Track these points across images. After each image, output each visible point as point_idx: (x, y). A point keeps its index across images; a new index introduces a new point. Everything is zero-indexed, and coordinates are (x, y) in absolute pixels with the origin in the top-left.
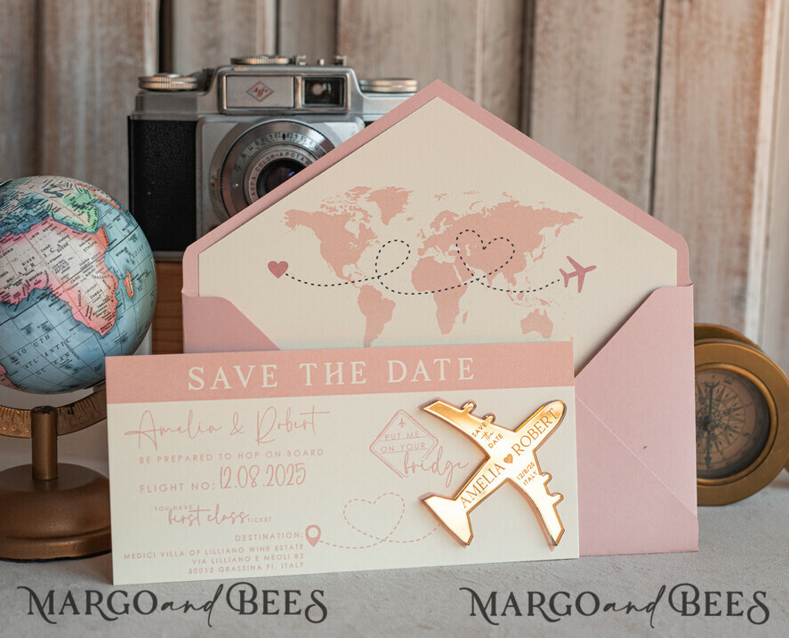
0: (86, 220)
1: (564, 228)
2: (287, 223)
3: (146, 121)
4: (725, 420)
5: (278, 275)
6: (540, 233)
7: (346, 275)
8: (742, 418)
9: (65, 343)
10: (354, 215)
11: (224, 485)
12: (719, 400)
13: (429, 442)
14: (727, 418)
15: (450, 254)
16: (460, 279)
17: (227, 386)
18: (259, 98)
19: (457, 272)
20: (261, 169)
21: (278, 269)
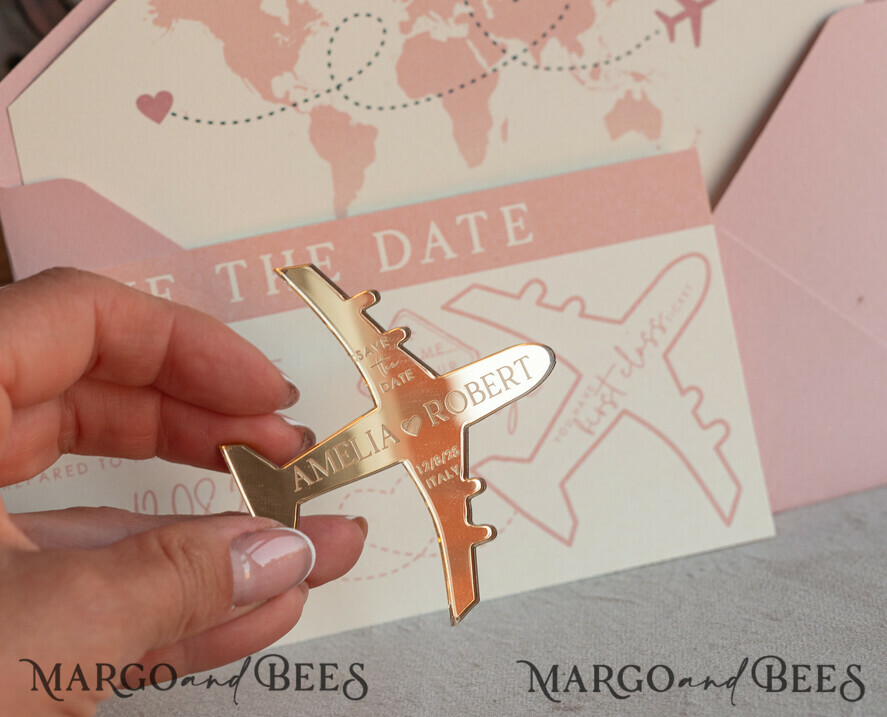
2: (156, 22)
5: (158, 119)
7: (279, 93)
15: (459, 20)
16: (483, 62)
19: (476, 51)
21: (156, 106)
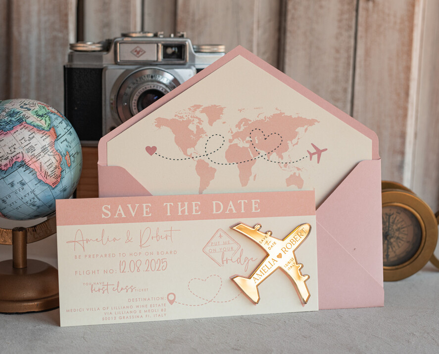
0: (44, 124)
1: (310, 128)
2: (156, 125)
3: (75, 69)
4: (397, 234)
5: (151, 154)
6: (296, 130)
7: (189, 154)
8: (406, 233)
9: (33, 192)
10: (193, 120)
11: (122, 271)
12: (393, 223)
13: (235, 247)
14: (398, 233)
15: (247, 142)
16: (252, 156)
17: (124, 216)
18: (138, 56)
19: (251, 152)
20: (139, 95)
21: (151, 150)
